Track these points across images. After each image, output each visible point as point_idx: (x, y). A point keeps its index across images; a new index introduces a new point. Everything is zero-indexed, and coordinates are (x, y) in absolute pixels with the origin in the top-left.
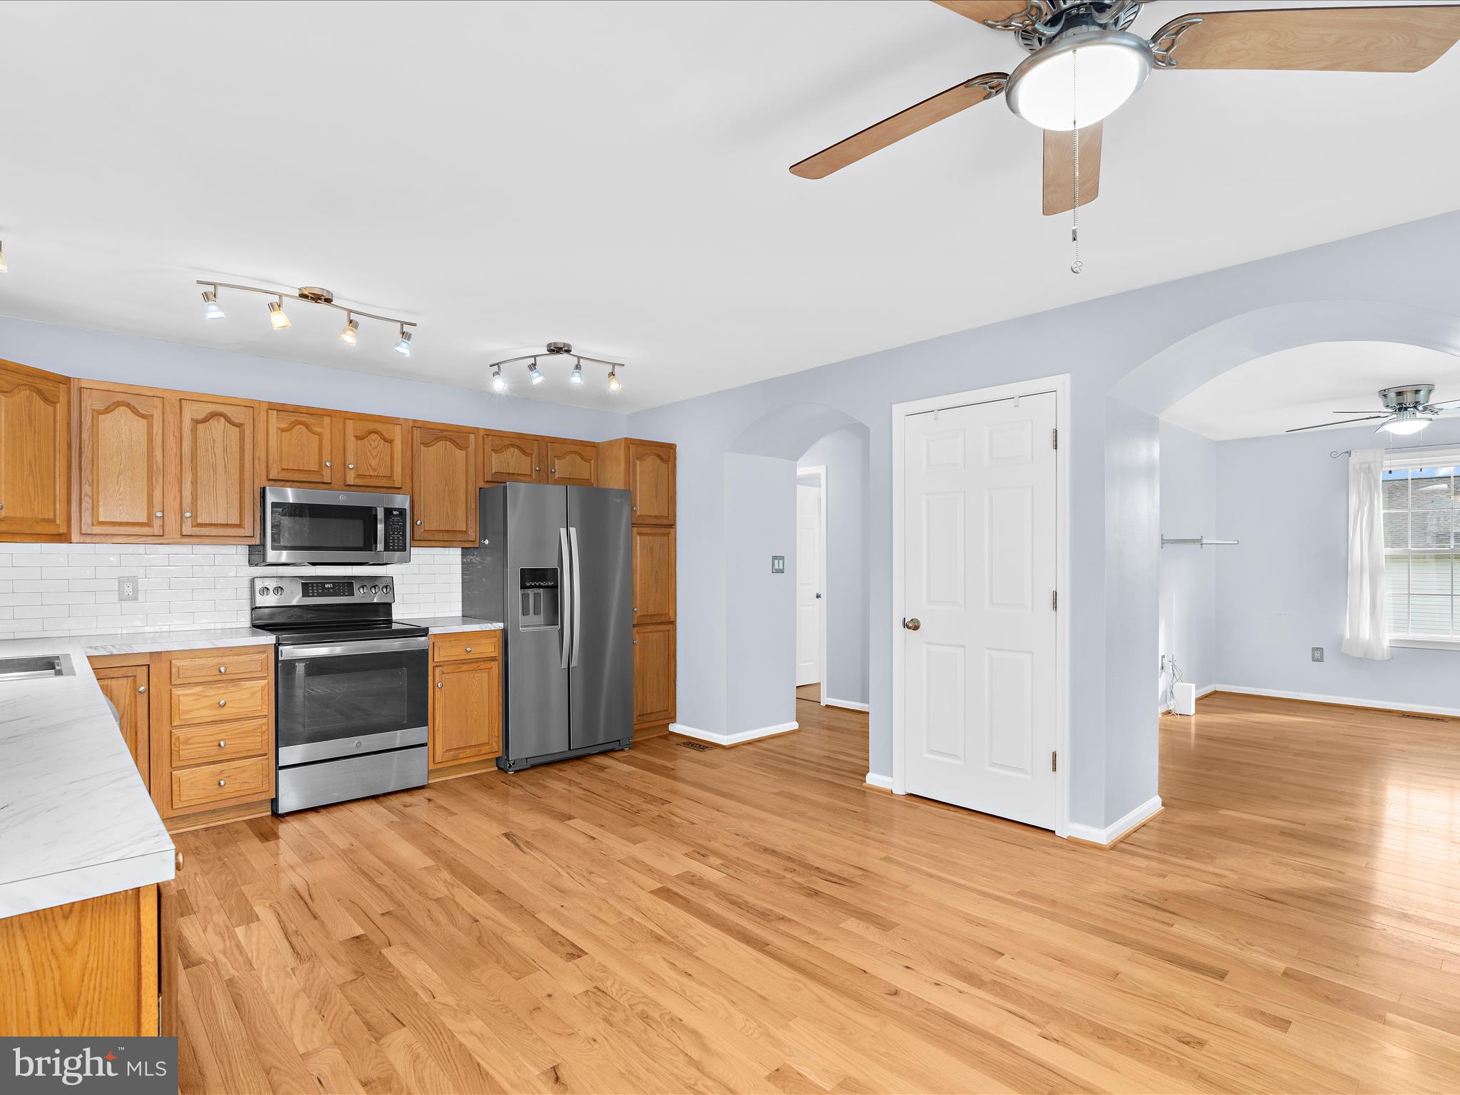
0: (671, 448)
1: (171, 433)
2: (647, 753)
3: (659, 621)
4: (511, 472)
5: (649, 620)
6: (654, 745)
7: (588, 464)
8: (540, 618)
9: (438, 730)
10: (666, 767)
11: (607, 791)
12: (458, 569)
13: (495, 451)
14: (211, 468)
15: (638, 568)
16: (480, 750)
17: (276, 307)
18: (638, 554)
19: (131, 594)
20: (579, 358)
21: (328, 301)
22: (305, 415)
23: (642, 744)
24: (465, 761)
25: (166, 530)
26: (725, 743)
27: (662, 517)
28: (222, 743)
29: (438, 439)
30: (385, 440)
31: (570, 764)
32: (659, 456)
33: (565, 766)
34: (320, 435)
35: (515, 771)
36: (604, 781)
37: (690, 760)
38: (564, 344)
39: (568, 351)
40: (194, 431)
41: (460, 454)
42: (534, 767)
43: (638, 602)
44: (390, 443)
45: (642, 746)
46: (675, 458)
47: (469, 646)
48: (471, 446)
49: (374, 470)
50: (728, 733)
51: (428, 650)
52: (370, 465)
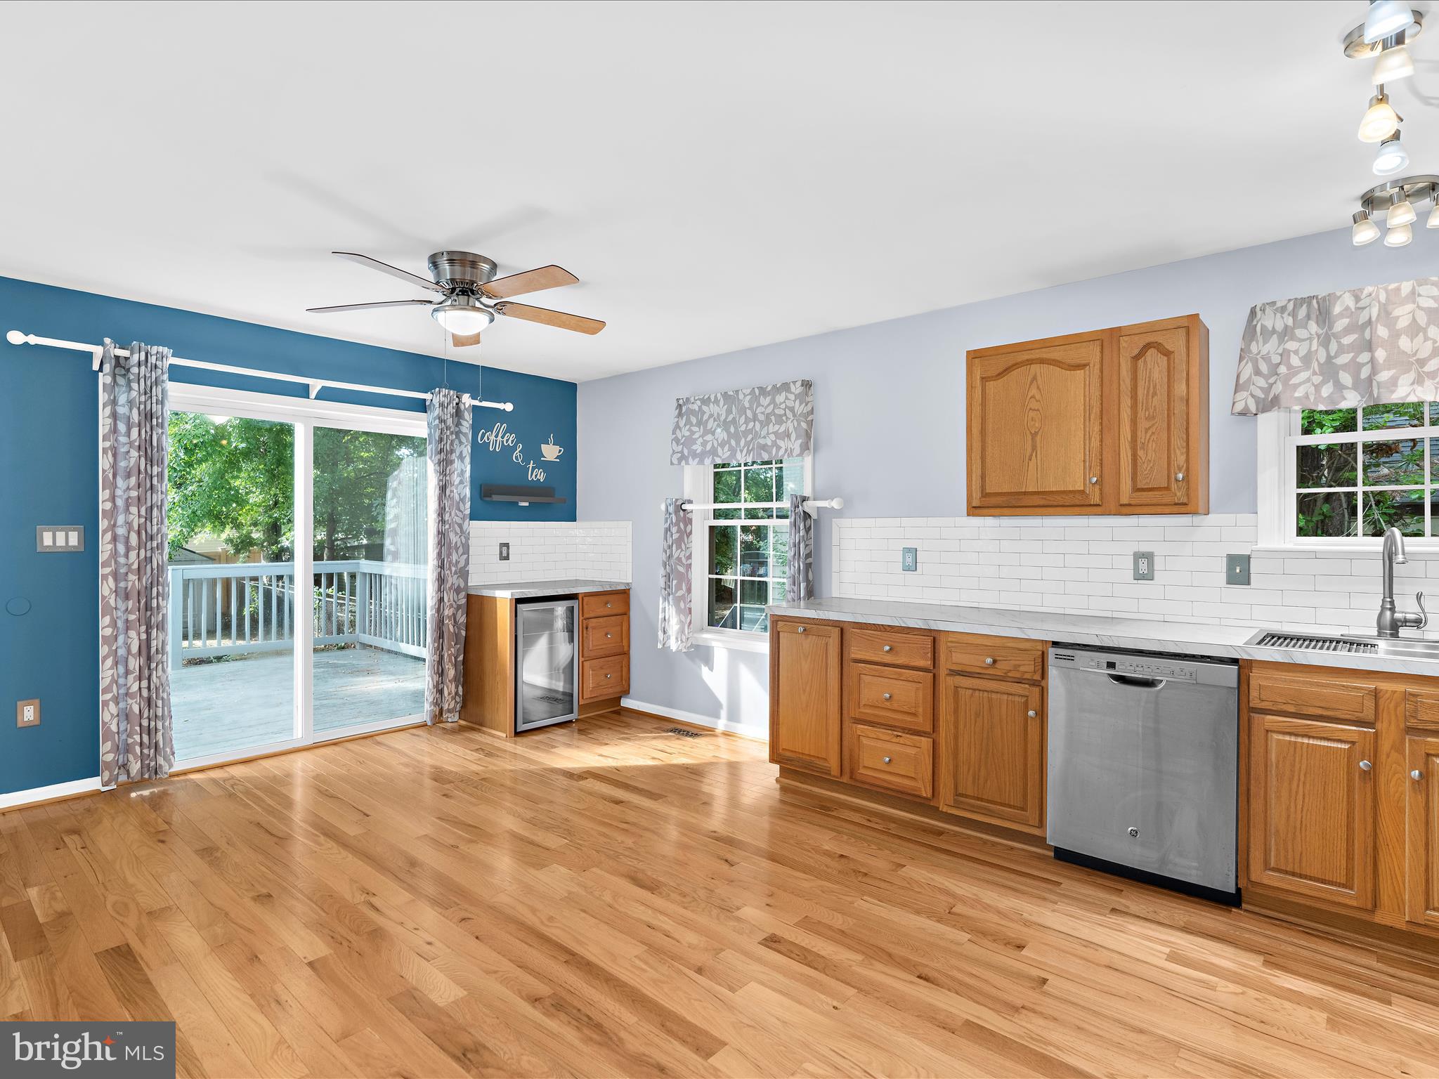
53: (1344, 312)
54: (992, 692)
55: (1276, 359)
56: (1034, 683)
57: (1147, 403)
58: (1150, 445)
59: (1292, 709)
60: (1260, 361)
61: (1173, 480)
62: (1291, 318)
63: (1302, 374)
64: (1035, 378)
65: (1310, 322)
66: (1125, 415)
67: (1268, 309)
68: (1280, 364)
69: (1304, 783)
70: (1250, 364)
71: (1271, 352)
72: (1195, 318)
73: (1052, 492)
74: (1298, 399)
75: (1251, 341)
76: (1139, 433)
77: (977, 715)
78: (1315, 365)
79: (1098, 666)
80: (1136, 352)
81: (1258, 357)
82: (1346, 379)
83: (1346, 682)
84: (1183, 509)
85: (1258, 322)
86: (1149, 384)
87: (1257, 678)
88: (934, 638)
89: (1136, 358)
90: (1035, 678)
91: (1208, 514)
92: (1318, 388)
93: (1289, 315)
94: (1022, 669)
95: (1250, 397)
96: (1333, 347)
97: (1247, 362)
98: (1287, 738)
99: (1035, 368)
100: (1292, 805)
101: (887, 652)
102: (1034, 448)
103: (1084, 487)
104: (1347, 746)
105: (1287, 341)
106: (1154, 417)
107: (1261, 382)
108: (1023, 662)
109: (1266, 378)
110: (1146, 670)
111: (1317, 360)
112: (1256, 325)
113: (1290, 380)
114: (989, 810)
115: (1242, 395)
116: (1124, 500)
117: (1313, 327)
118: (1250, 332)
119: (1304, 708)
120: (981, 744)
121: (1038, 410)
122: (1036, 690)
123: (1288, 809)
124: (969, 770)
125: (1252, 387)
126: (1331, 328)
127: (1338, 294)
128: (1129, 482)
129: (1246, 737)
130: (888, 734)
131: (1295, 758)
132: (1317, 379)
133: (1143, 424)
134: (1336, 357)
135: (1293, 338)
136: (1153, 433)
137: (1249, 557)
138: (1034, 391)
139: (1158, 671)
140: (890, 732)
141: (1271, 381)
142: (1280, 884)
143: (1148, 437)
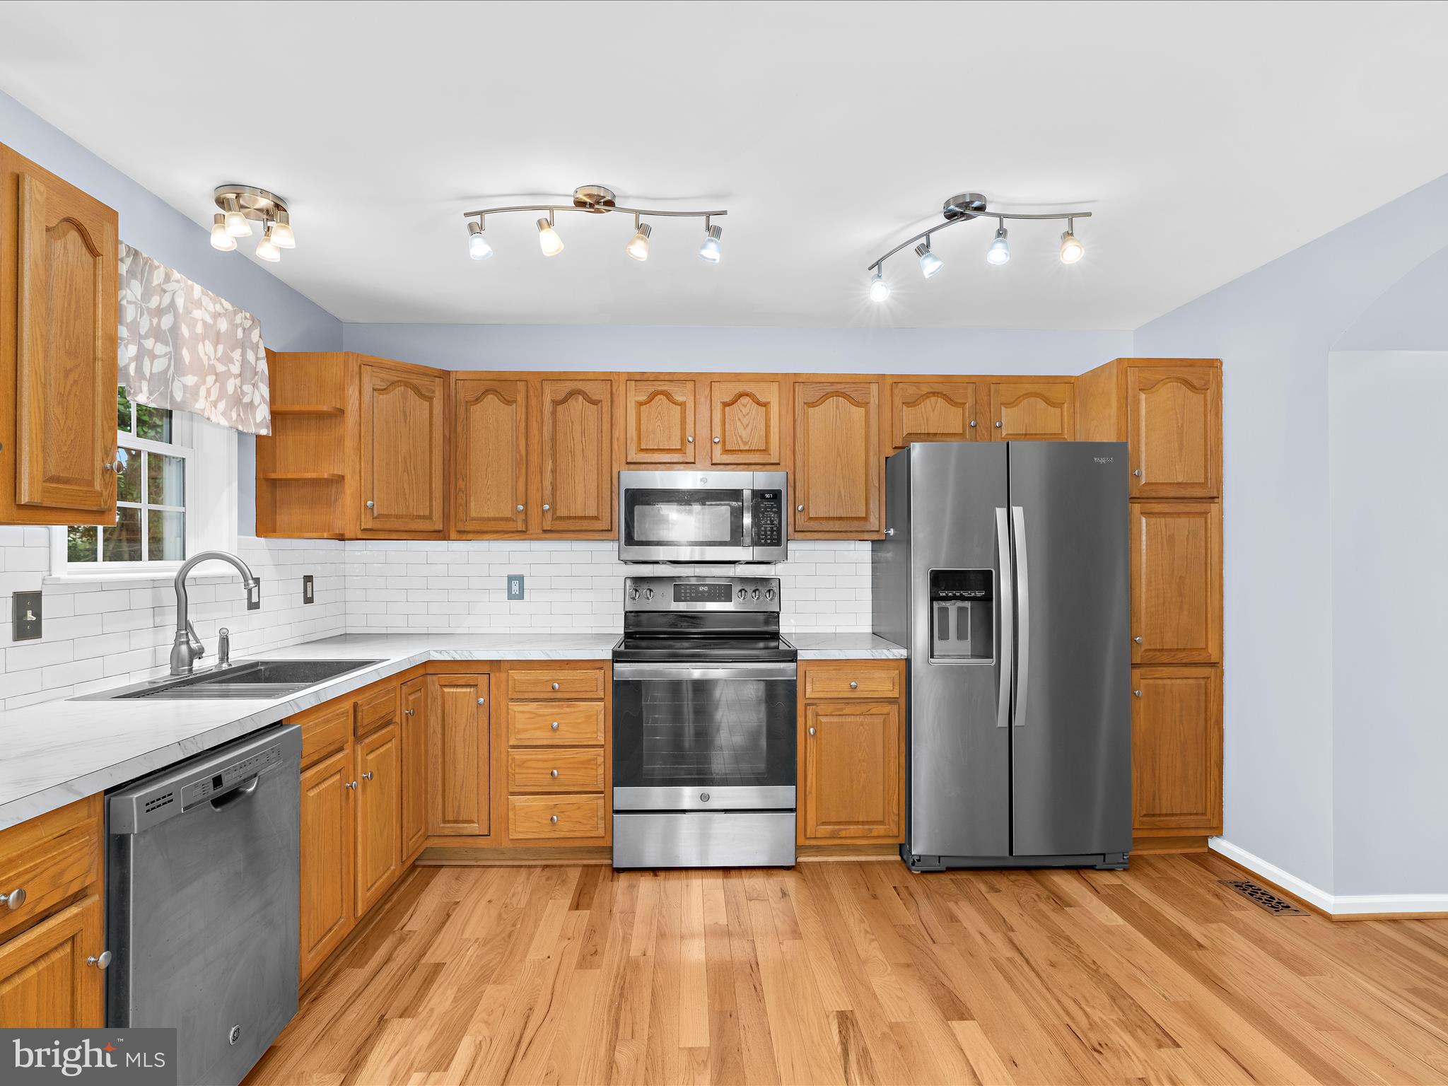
0: (1213, 366)
1: (534, 419)
2: (1157, 889)
3: (1184, 661)
4: (931, 432)
5: (1164, 658)
6: (1171, 872)
7: (1058, 411)
8: (966, 646)
9: (810, 793)
10: (1187, 936)
11: (1053, 965)
12: (867, 569)
13: (907, 404)
14: (570, 454)
15: (1144, 570)
16: (870, 830)
17: (545, 223)
18: (1144, 547)
19: (517, 593)
20: (1001, 217)
21: (610, 203)
22: (666, 383)
23: (1151, 865)
24: (849, 842)
25: (530, 527)
26: (1331, 911)
27: (1193, 485)
28: (555, 772)
29: (827, 396)
30: (759, 403)
31: (1013, 877)
32: (1187, 383)
33: (1002, 882)
34: (682, 405)
35: (923, 872)
36: (1057, 937)
37: (1246, 931)
38: (971, 195)
39: (981, 209)
40: (554, 413)
41: (858, 413)
42: (950, 869)
43: (1143, 625)
44: (765, 406)
45: (1149, 871)
46: (1219, 384)
47: (855, 679)
48: (872, 400)
49: (745, 443)
50: (1337, 892)
51: (795, 681)
52: (740, 437)
57: (68, 324)
58: (70, 401)
61: (98, 469)
86: (71, 291)
104: (339, 776)
106: (75, 355)
110: (249, 768)
127: (156, 263)
136: (75, 381)
137: (40, 595)
139: (257, 764)
143: (68, 388)
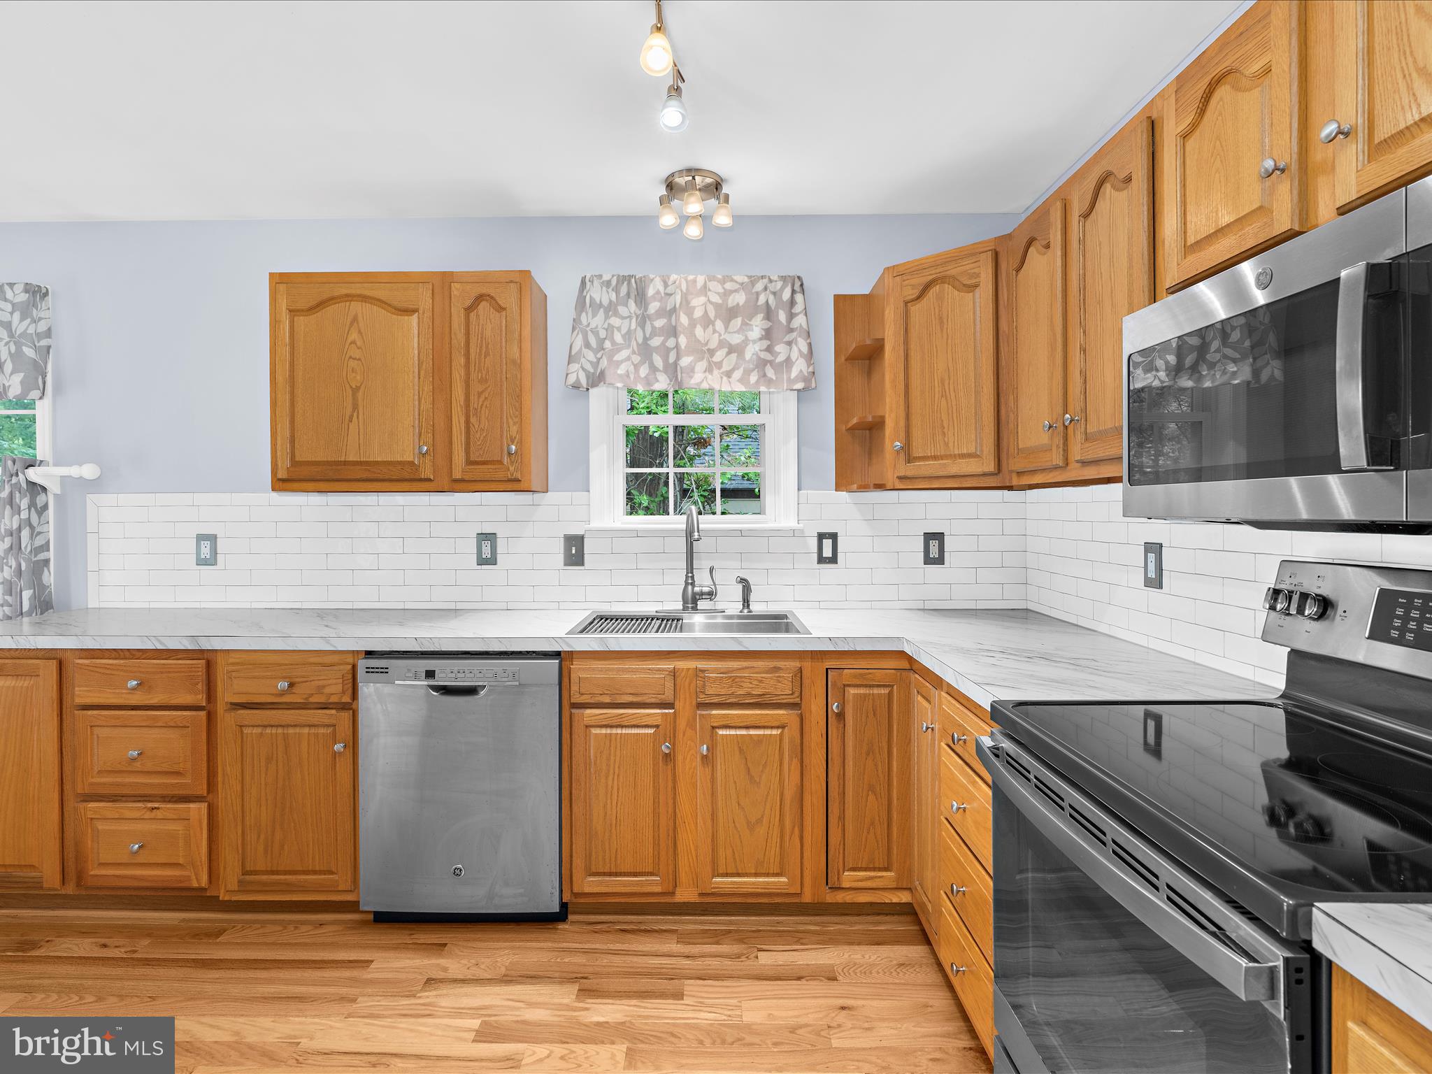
34: (1264, 80)
40: (1083, 239)
53: (656, 296)
54: (288, 726)
55: (603, 334)
56: (343, 707)
57: (479, 363)
58: (483, 412)
59: (607, 700)
60: (590, 334)
61: (506, 452)
62: (614, 294)
63: (624, 351)
64: (355, 319)
65: (629, 300)
66: (458, 376)
67: (596, 282)
68: (605, 339)
69: (618, 776)
70: (580, 336)
71: (599, 327)
72: (527, 273)
73: (377, 463)
74: (620, 376)
75: (581, 312)
76: (472, 398)
77: (269, 759)
78: (634, 343)
79: (416, 679)
80: (468, 303)
81: (588, 329)
82: (658, 361)
83: (653, 664)
84: (516, 486)
85: (587, 293)
86: (482, 341)
87: (579, 670)
88: (207, 661)
89: (469, 310)
90: (343, 700)
91: (547, 492)
92: (636, 367)
93: (613, 290)
94: (327, 690)
95: (581, 369)
96: (648, 329)
97: (578, 334)
98: (604, 731)
99: (356, 307)
100: (609, 801)
101: (134, 689)
102: (355, 407)
103: (414, 458)
104: (651, 731)
105: (611, 316)
106: (486, 381)
107: (590, 356)
108: (330, 682)
109: (595, 352)
110: (468, 675)
111: (636, 339)
112: (585, 297)
113: (613, 357)
114: (288, 884)
115: (575, 367)
116: (457, 474)
117: (632, 304)
118: (581, 304)
119: (617, 696)
120: (275, 798)
121: (359, 359)
122: (346, 715)
123: (605, 807)
124: (259, 836)
125: (583, 360)
126: (646, 309)
127: (652, 276)
128: (462, 454)
129: (569, 736)
130: (138, 809)
131: (610, 750)
132: (636, 359)
133: (476, 387)
134: (650, 338)
135: (616, 314)
136: (486, 398)
137: (582, 538)
138: (354, 336)
139: (481, 675)
140: (140, 805)
141: (599, 355)
142: (599, 888)
143: (480, 404)
